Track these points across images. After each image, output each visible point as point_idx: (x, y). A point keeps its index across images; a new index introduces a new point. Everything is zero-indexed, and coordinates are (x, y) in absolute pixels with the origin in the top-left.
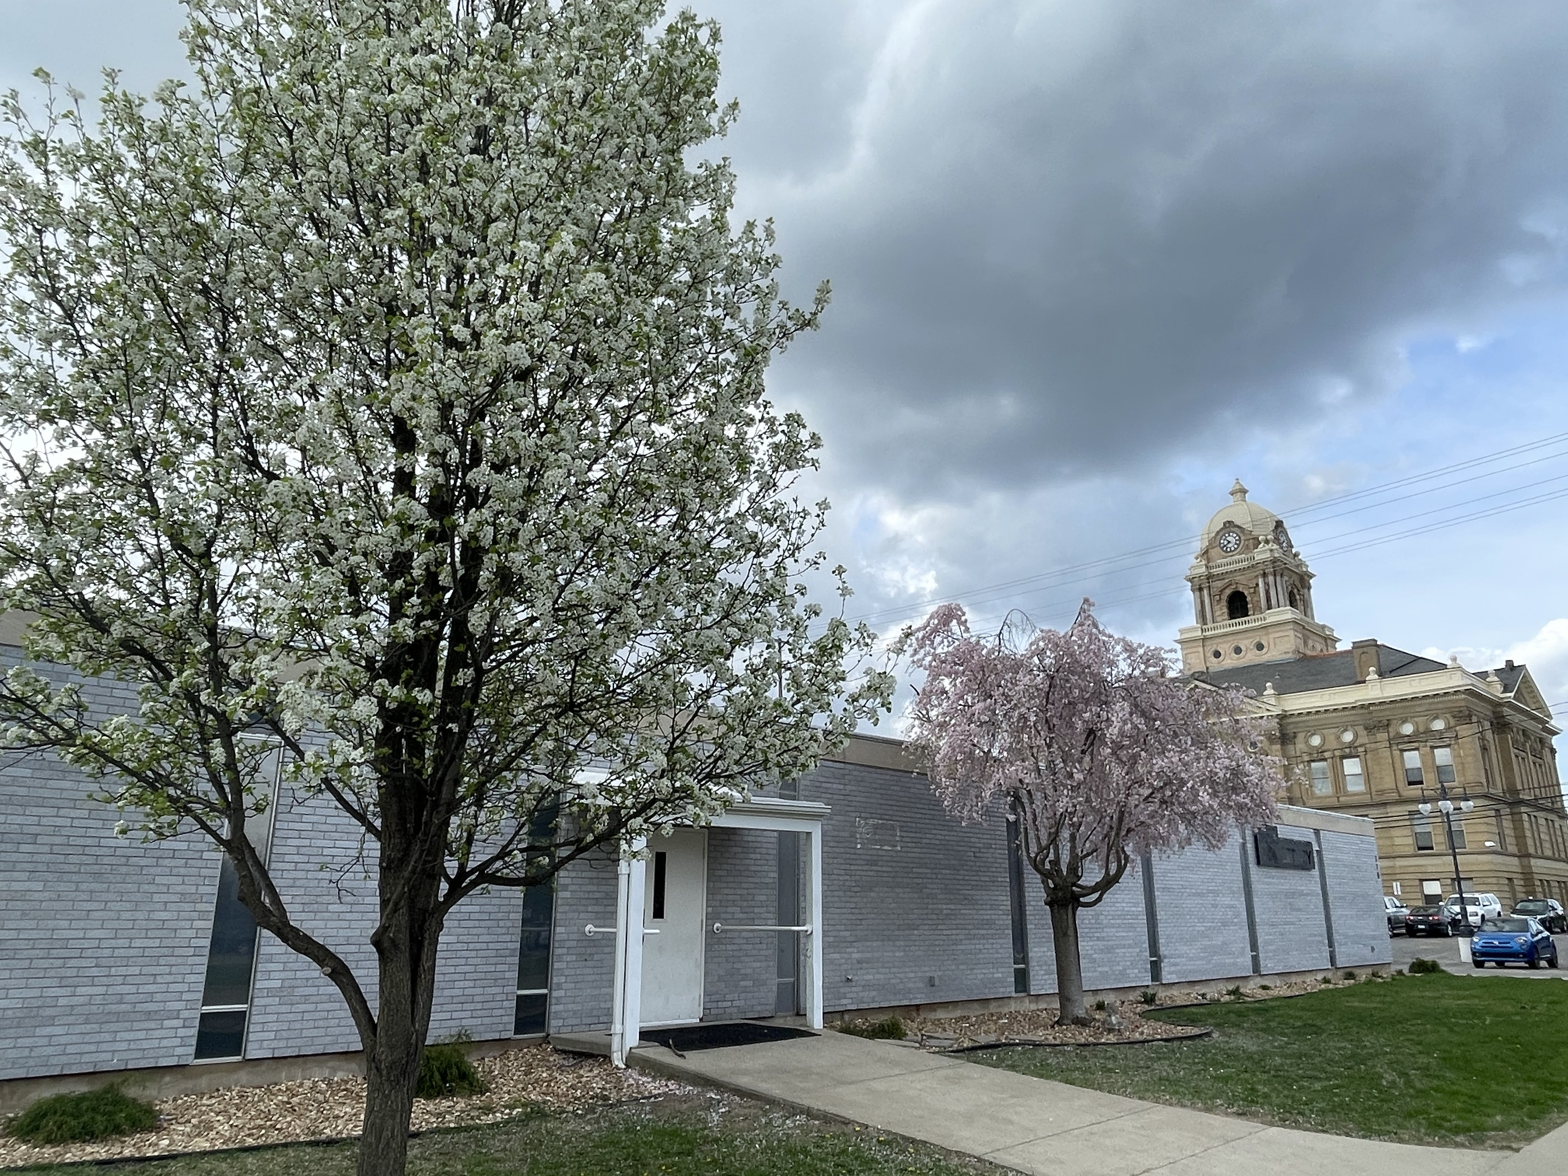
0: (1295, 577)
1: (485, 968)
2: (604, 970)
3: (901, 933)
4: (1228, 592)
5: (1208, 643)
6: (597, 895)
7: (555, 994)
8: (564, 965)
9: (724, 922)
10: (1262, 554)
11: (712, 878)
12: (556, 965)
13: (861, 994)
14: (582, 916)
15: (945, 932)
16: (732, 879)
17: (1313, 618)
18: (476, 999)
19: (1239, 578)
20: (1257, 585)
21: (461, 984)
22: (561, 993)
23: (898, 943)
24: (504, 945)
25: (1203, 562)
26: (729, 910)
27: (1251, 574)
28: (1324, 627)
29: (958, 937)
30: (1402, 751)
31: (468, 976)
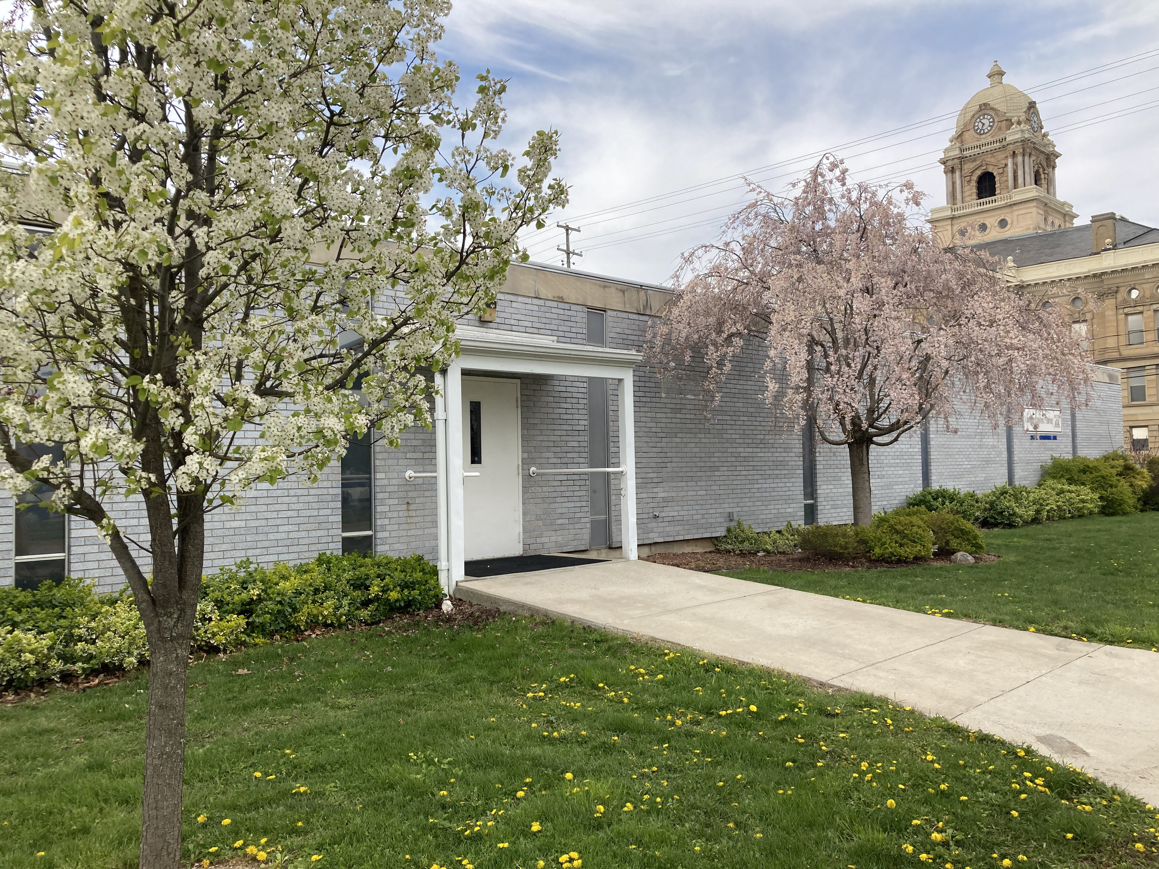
0: (1042, 157)
1: (308, 513)
2: (427, 512)
3: (703, 474)
4: (979, 173)
5: (955, 222)
6: (415, 443)
7: (379, 535)
8: (387, 509)
9: (540, 466)
10: (1013, 135)
11: (526, 425)
12: (379, 509)
13: (668, 529)
14: (401, 462)
15: (743, 473)
16: (545, 427)
17: (1054, 194)
18: (302, 541)
19: (989, 159)
20: (1006, 165)
21: (286, 528)
22: (386, 534)
23: (699, 483)
24: (325, 491)
25: (958, 145)
26: (544, 455)
27: (1001, 156)
28: (1064, 204)
29: (755, 477)
30: (1127, 315)
31: (291, 521)
